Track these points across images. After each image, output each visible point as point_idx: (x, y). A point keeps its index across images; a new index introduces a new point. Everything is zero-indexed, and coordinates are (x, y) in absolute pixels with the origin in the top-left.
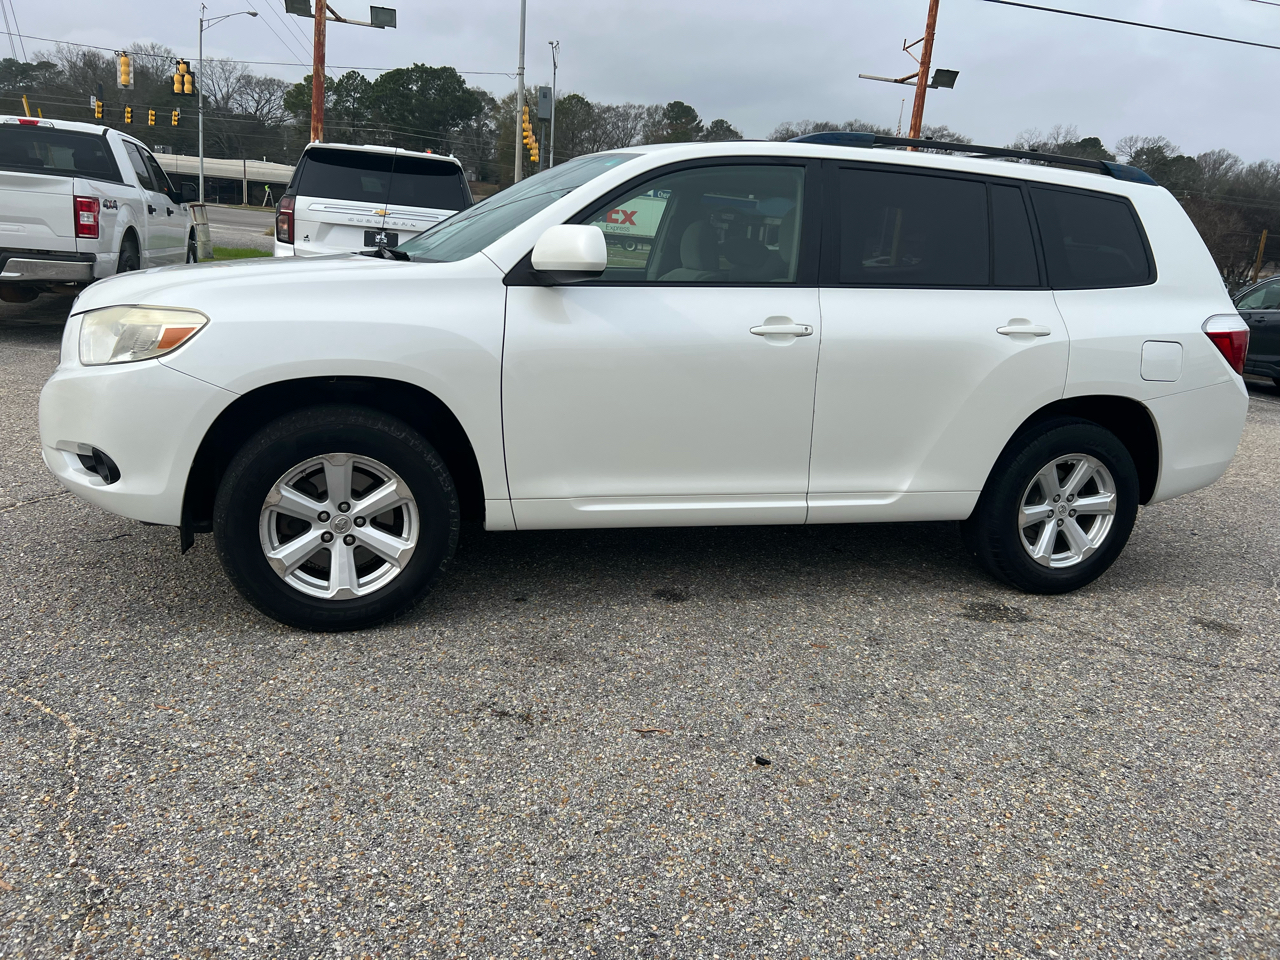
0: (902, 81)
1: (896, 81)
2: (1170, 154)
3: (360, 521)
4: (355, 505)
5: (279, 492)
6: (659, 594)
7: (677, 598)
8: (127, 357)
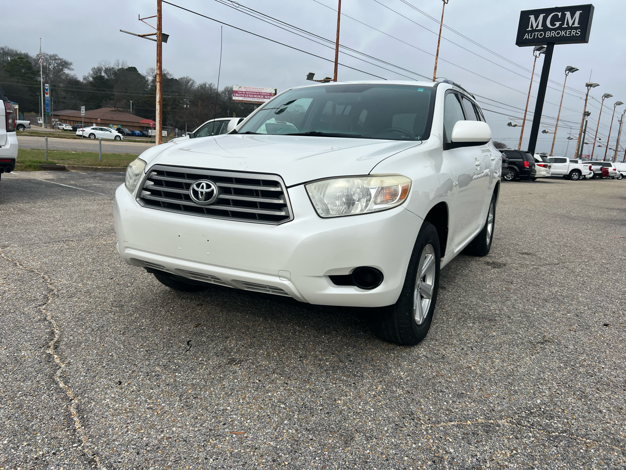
0: (142, 36)
1: (139, 36)
2: (169, 77)
3: (422, 279)
4: (422, 271)
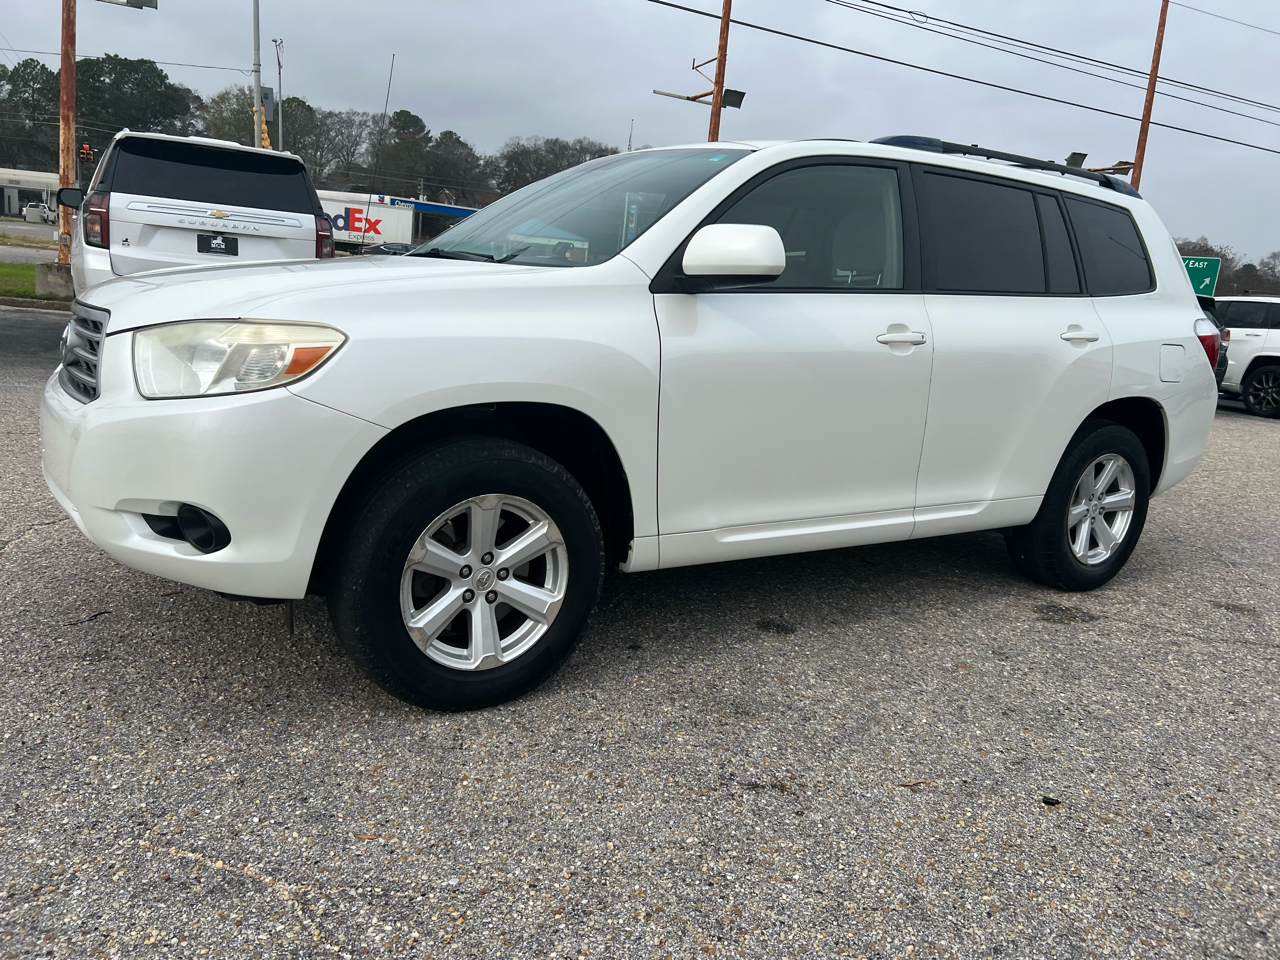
0: (694, 99)
1: (688, 98)
3: (503, 573)
4: (499, 555)
5: (423, 546)
6: (765, 626)
7: (783, 629)
8: (229, 384)
